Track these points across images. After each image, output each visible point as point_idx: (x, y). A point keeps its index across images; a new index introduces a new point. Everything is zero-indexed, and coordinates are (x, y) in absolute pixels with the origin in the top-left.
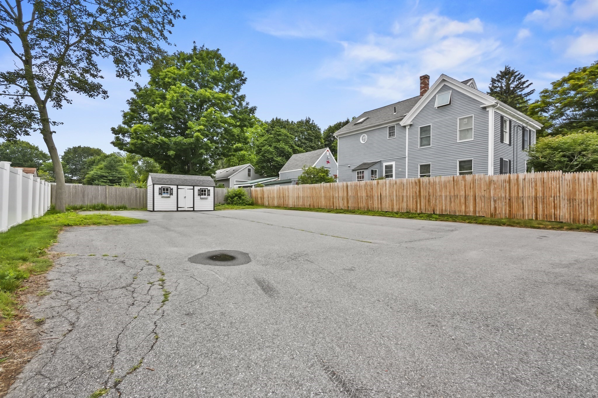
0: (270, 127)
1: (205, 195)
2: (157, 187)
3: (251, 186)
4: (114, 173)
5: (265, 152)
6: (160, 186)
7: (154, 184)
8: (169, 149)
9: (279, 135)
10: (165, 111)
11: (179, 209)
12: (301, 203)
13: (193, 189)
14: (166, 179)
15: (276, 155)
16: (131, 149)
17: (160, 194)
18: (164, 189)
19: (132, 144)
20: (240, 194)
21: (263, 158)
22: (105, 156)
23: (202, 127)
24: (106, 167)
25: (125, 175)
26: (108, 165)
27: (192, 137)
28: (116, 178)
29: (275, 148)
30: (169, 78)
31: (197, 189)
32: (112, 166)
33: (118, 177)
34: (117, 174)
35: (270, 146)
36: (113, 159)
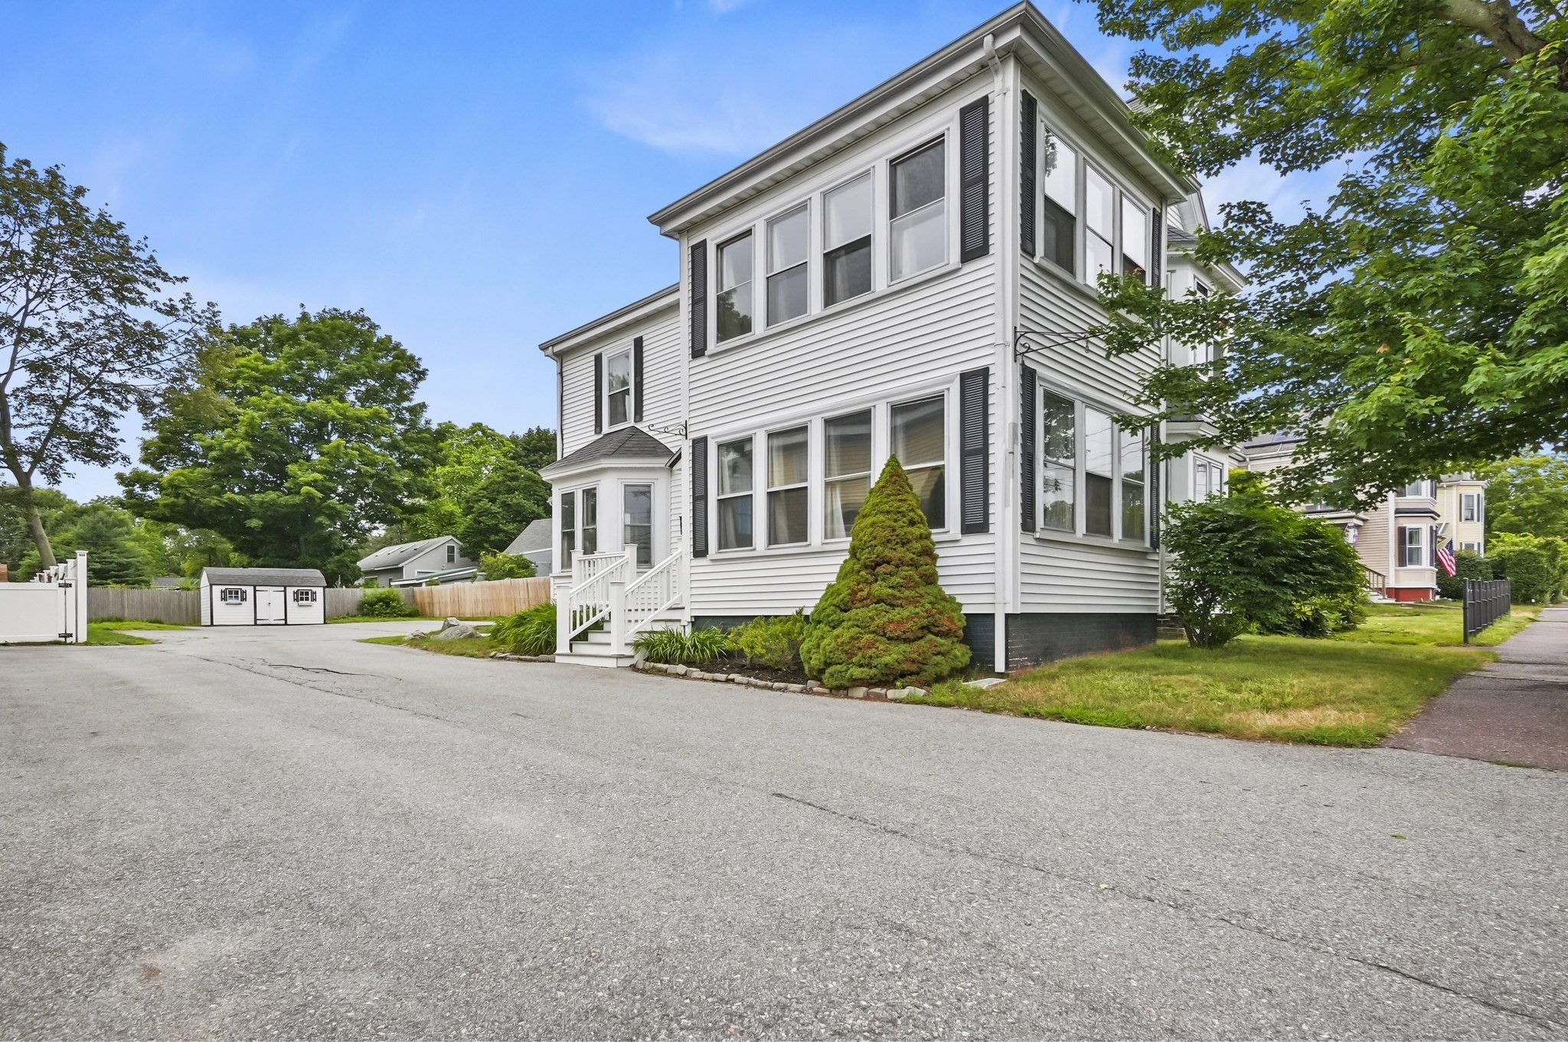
0: (519, 449)
1: (307, 599)
2: (217, 590)
3: (420, 585)
4: (107, 554)
5: (480, 514)
6: (223, 588)
7: (211, 585)
8: (249, 516)
9: (515, 478)
10: (236, 445)
11: (258, 622)
12: (480, 610)
13: (285, 591)
14: (233, 576)
15: (503, 518)
16: (164, 515)
17: (224, 599)
18: (230, 593)
19: (166, 506)
20: (387, 597)
21: (476, 526)
22: (75, 510)
23: (319, 476)
24: (82, 538)
25: (139, 559)
26: (89, 535)
27: (298, 493)
28: (113, 565)
29: (505, 505)
30: (245, 379)
31: (290, 591)
32: (99, 536)
33: (120, 564)
34: (115, 555)
35: (493, 501)
36: (102, 520)
